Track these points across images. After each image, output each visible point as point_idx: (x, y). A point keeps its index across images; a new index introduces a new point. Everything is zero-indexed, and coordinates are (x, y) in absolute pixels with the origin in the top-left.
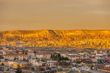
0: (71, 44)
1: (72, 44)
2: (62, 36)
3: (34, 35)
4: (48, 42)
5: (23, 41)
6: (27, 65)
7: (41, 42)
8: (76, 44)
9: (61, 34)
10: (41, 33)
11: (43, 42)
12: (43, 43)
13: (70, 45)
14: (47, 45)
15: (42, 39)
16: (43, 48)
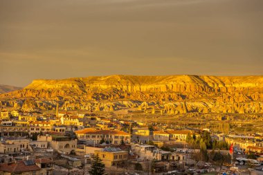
0: (245, 110)
1: (248, 109)
2: (224, 90)
3: (156, 86)
4: (189, 104)
5: (131, 100)
6: (125, 156)
7: (171, 104)
8: (256, 111)
9: (221, 86)
10: (172, 83)
11: (177, 103)
12: (176, 106)
13: (241, 112)
14: (185, 112)
15: (173, 95)
16: (175, 117)
